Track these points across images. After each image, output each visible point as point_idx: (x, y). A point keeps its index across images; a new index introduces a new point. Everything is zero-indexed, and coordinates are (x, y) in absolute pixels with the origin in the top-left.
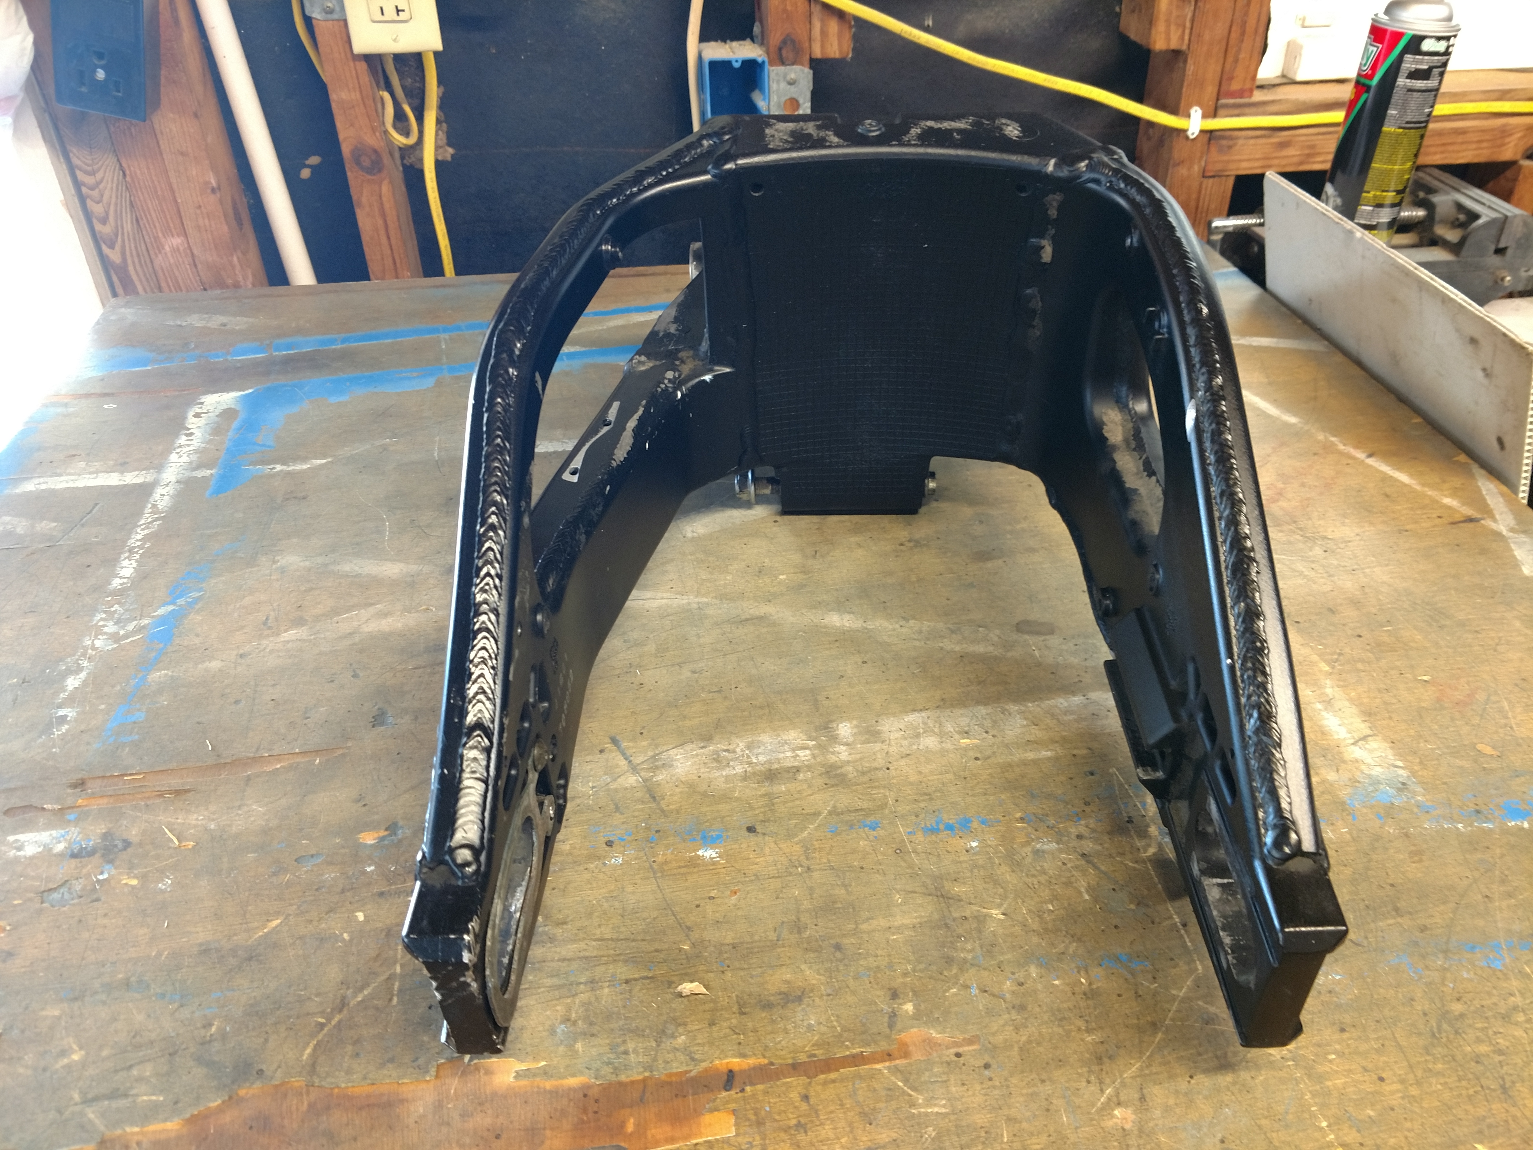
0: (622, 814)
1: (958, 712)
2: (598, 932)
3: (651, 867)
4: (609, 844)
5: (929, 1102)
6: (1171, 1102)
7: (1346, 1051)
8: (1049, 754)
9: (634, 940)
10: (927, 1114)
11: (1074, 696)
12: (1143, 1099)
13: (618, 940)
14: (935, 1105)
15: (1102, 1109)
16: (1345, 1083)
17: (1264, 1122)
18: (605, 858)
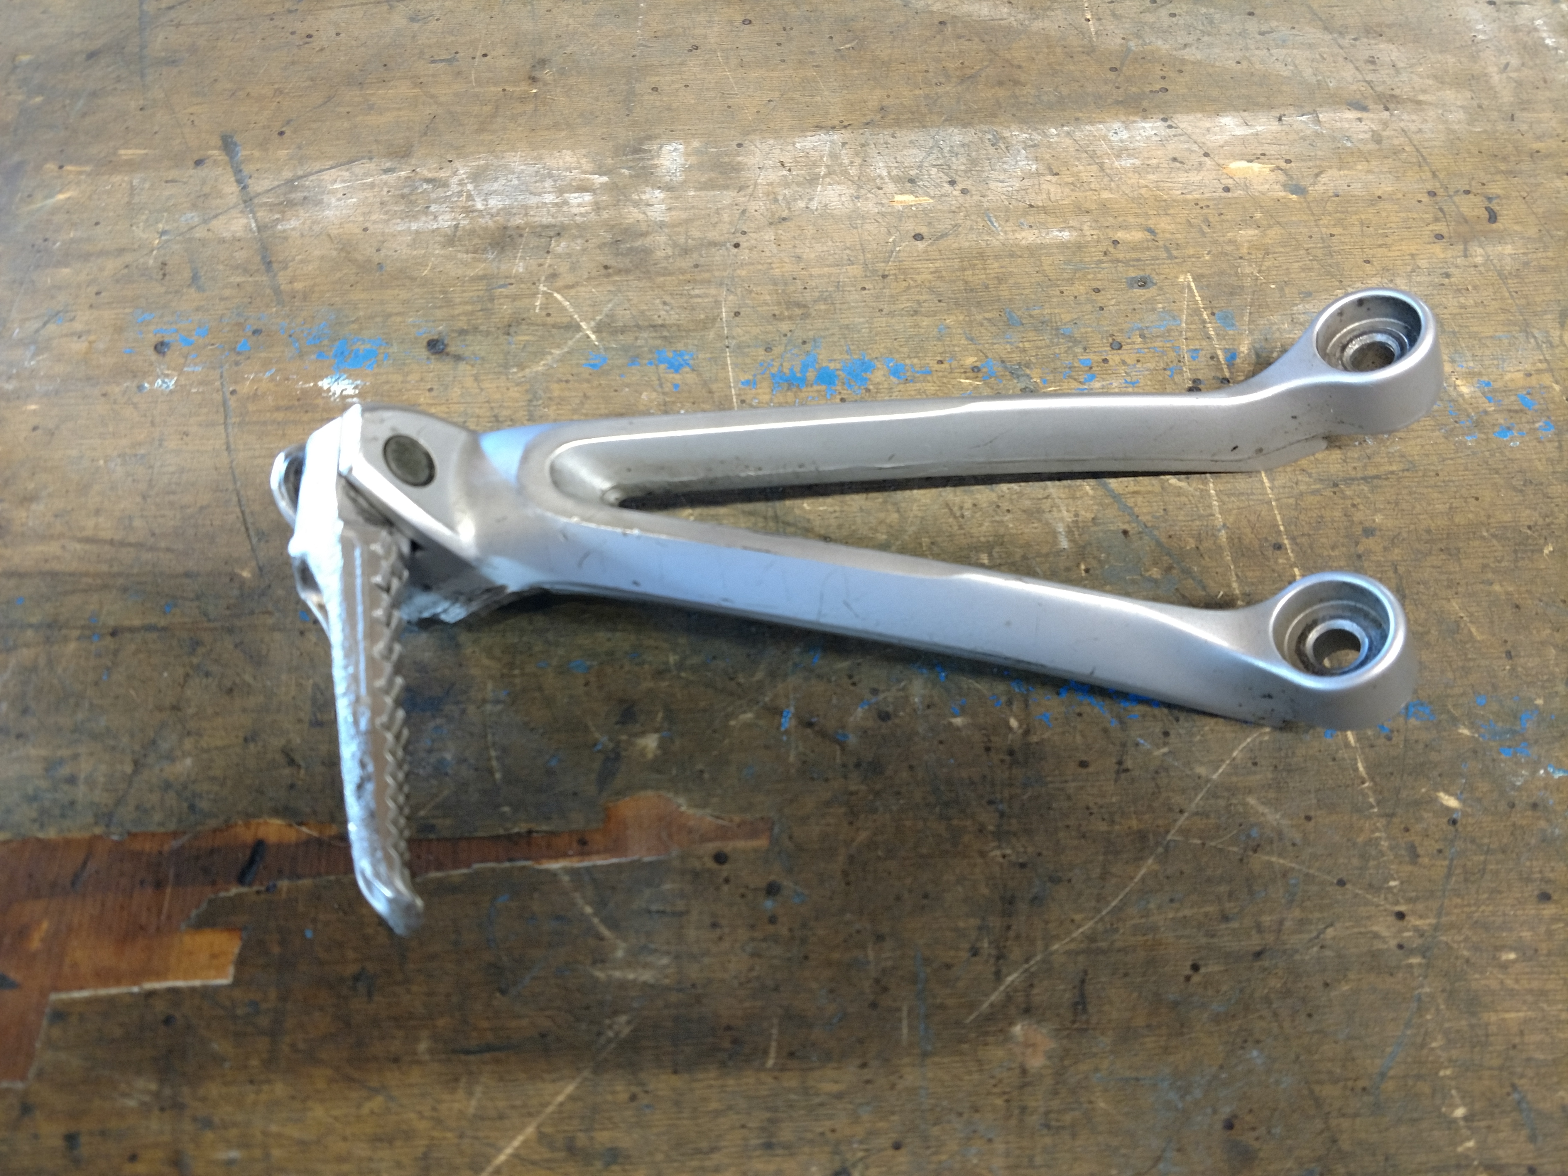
0: (200, 289)
1: (906, 136)
2: (90, 523)
3: (225, 403)
4: (160, 348)
5: (633, 959)
6: (1140, 1021)
7: (1544, 947)
8: (1066, 235)
9: (152, 549)
10: (623, 985)
11: (1144, 119)
12: (1080, 1004)
13: (123, 544)
14: (646, 966)
15: (989, 1018)
16: (1526, 1021)
17: (1329, 1091)
18: (145, 375)
